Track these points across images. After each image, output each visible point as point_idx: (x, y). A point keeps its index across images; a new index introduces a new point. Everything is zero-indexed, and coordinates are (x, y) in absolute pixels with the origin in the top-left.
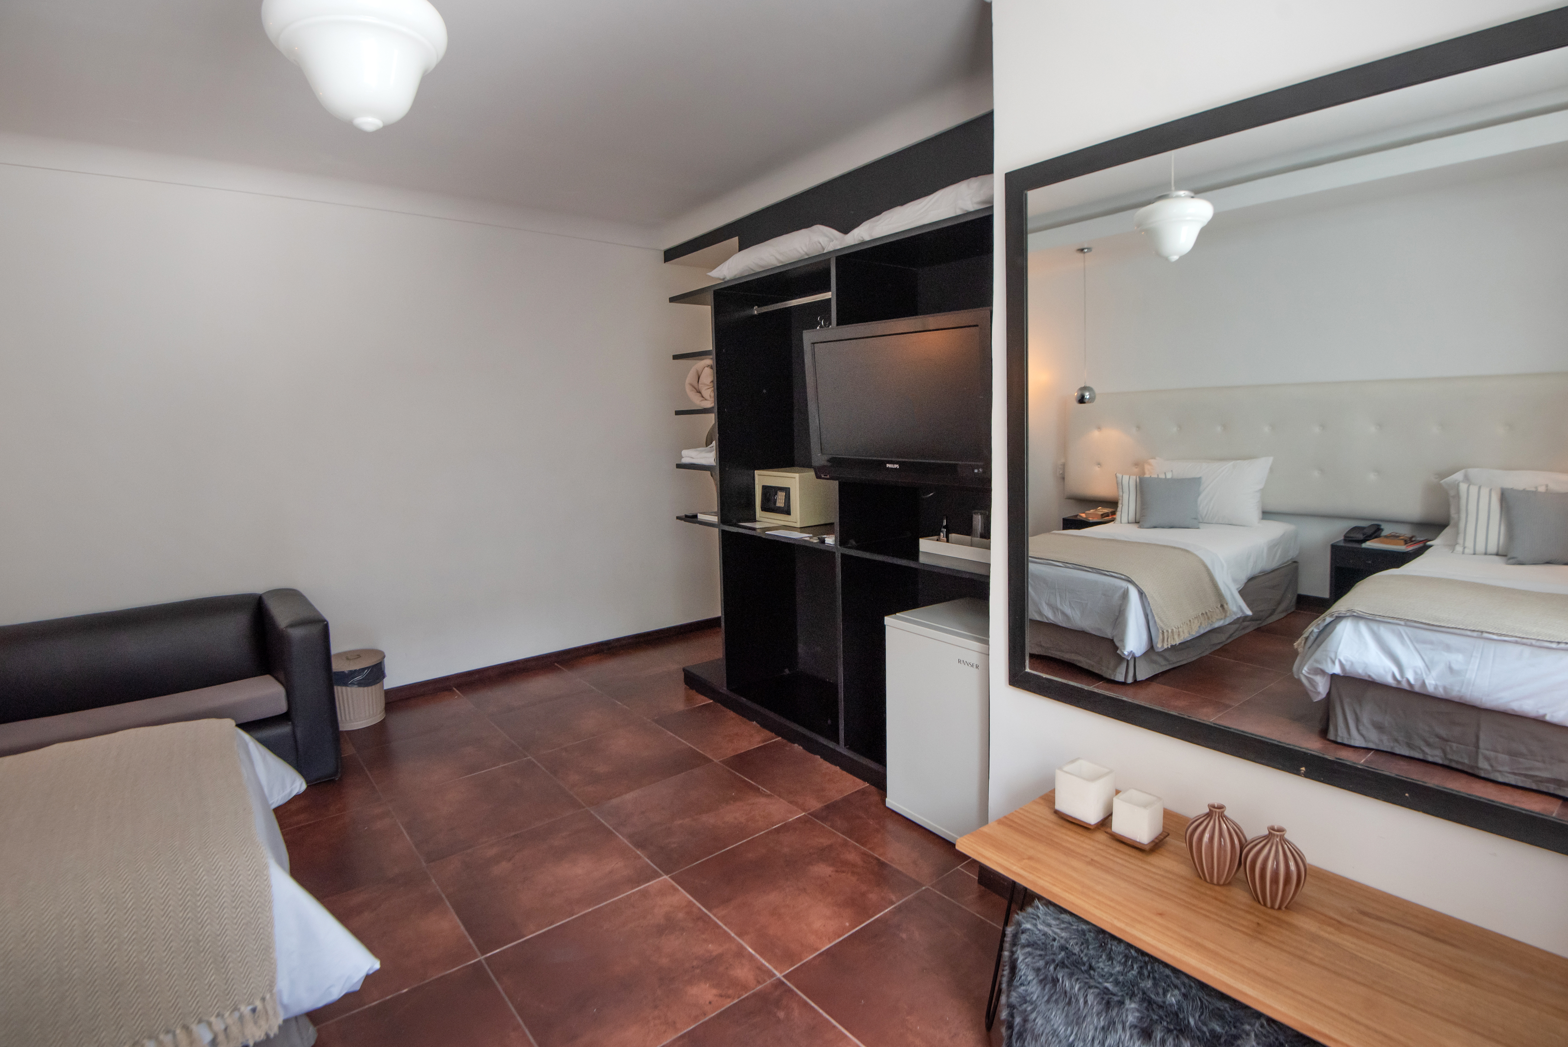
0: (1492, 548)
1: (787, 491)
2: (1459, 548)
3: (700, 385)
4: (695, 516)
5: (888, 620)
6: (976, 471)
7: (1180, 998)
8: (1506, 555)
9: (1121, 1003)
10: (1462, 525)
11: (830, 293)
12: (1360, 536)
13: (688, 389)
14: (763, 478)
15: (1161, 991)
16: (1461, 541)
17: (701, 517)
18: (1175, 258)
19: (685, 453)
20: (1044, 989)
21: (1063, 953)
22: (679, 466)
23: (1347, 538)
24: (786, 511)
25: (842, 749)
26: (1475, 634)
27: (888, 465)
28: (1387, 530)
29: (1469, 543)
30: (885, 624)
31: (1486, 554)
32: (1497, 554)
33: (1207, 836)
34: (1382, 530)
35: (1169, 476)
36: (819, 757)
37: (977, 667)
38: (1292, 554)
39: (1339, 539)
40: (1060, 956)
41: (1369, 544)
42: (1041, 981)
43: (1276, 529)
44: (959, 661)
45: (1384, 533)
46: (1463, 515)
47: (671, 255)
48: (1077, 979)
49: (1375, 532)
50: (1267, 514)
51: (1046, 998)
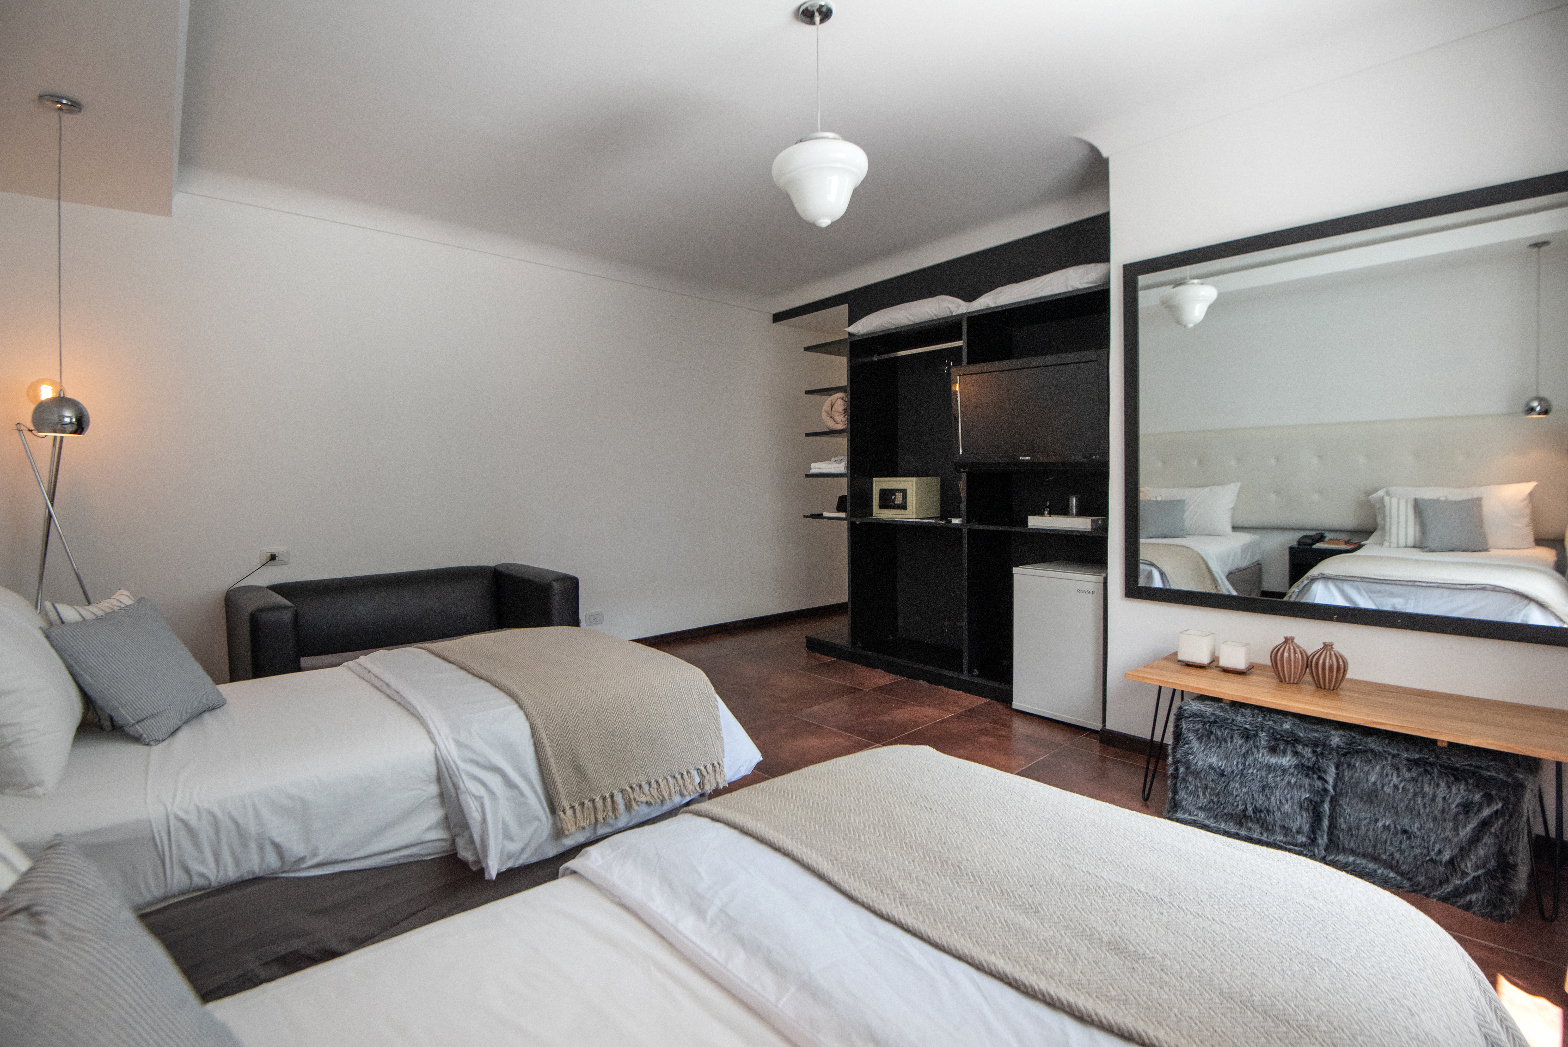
0: (1411, 541)
1: (904, 491)
2: (1386, 544)
3: (833, 413)
4: (822, 515)
5: (1015, 570)
6: (1094, 457)
7: (1291, 725)
8: (1420, 546)
9: (1256, 735)
10: (1387, 526)
11: (962, 342)
12: (1310, 541)
13: (824, 415)
14: (879, 484)
15: (1279, 725)
16: (1387, 538)
17: (826, 514)
18: (1191, 325)
19: (813, 465)
20: (1201, 743)
21: (1214, 717)
22: (807, 476)
23: (1300, 543)
24: (903, 506)
25: (965, 677)
26: (1410, 583)
27: (1021, 458)
28: (1329, 536)
29: (1394, 539)
30: (1013, 572)
31: (1406, 547)
32: (1414, 547)
33: (1286, 655)
34: (1325, 537)
35: (1159, 499)
36: (943, 687)
37: (1093, 593)
38: (1257, 557)
39: (1294, 543)
40: (1213, 718)
41: (1318, 545)
42: (1199, 739)
43: (1245, 538)
44: (1078, 591)
45: (1326, 539)
46: (1388, 520)
47: (778, 317)
48: (1226, 728)
49: (1321, 538)
50: (1235, 528)
51: (1202, 749)
